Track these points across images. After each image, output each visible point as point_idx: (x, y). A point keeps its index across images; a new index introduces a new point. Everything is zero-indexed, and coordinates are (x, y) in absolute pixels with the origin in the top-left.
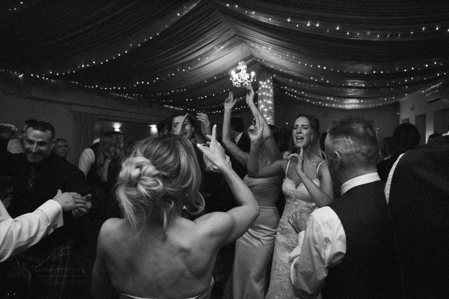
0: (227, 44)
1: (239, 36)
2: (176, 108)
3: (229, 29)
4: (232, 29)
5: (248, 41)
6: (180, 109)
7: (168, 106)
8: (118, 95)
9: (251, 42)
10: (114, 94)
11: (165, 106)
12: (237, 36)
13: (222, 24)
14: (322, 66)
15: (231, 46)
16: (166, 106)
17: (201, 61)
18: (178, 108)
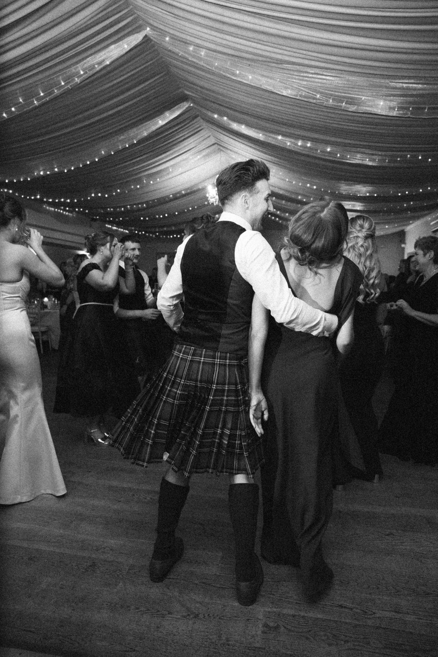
0: (204, 153)
1: (218, 144)
2: (120, 229)
3: (209, 136)
4: (212, 137)
5: (229, 151)
6: (124, 231)
7: (110, 226)
8: (53, 209)
9: (232, 153)
10: (48, 208)
11: (107, 225)
12: (216, 145)
13: (203, 131)
14: (312, 185)
15: (208, 155)
16: (109, 226)
17: (172, 172)
18: (122, 230)
